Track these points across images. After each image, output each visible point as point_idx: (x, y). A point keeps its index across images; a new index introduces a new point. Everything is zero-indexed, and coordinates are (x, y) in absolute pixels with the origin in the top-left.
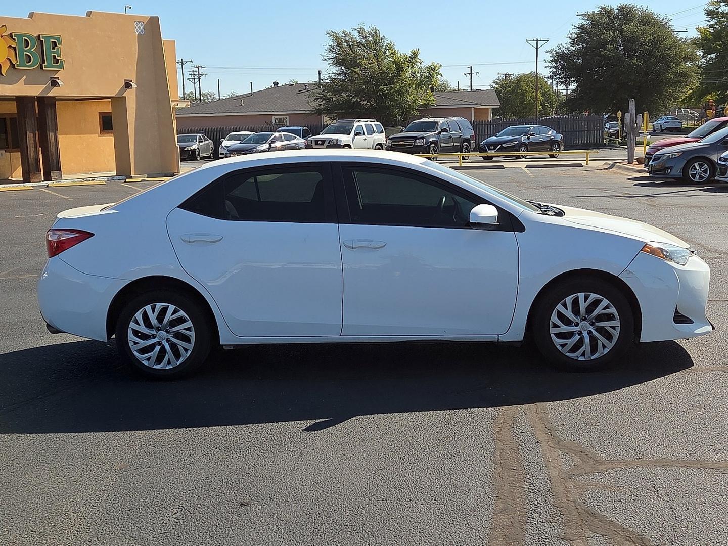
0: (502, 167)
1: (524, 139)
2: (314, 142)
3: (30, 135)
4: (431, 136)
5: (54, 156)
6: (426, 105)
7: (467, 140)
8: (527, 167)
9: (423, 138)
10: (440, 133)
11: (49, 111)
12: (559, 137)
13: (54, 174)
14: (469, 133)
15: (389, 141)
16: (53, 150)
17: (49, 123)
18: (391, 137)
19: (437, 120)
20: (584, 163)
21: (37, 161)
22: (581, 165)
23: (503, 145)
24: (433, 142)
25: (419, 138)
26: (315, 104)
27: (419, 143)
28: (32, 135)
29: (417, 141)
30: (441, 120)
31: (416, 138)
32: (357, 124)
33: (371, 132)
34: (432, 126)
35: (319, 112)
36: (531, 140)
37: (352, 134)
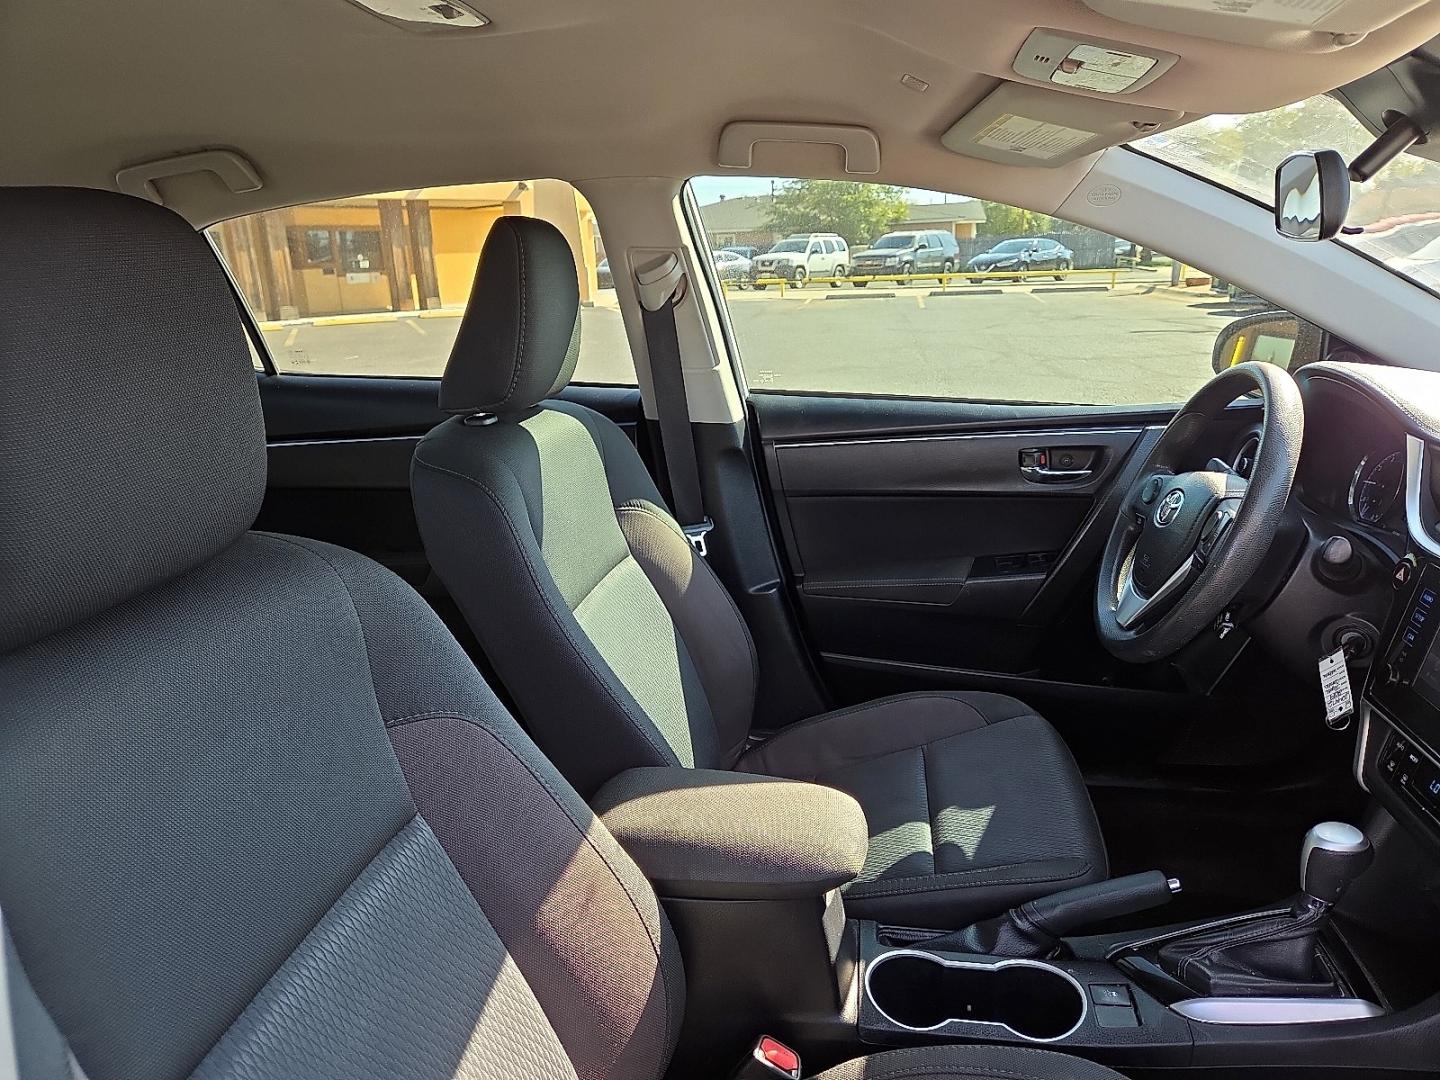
0: (1000, 292)
1: (1024, 256)
2: (760, 264)
3: (397, 251)
4: (906, 254)
5: (430, 280)
6: (896, 220)
7: (949, 259)
8: (1034, 291)
9: (895, 256)
10: (916, 250)
11: (421, 219)
12: (1068, 254)
13: (430, 302)
14: (952, 250)
15: (853, 261)
16: (429, 270)
17: (422, 237)
18: (854, 256)
19: (913, 233)
20: (1109, 286)
21: (409, 285)
22: (1106, 289)
23: (998, 265)
24: (907, 262)
25: (890, 257)
26: (766, 220)
27: (889, 262)
28: (400, 250)
29: (888, 259)
30: (918, 234)
31: (886, 257)
32: (814, 239)
33: (830, 250)
34: (906, 242)
35: (769, 228)
36: (1032, 258)
37: (808, 251)
